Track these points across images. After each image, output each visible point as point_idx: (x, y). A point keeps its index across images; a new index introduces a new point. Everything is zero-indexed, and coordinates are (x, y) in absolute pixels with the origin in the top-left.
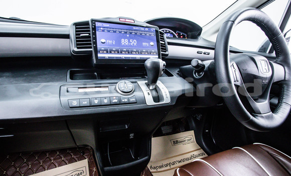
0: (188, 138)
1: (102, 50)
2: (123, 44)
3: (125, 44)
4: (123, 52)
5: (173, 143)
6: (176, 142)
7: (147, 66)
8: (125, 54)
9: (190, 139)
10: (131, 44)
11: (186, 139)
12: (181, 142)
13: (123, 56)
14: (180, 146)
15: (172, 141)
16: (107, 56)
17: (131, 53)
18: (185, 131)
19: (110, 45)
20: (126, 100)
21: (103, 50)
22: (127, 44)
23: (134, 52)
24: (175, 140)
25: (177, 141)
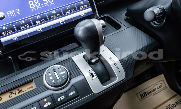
0: (158, 86)
1: (4, 31)
2: (33, 8)
3: (36, 7)
4: (38, 22)
5: (140, 97)
6: (144, 95)
7: (78, 37)
8: (42, 23)
9: (161, 86)
10: (46, 4)
11: (156, 87)
12: (150, 93)
13: (39, 28)
14: (151, 97)
15: (139, 95)
16: (15, 36)
17: (50, 18)
18: (153, 77)
19: (15, 18)
20: (63, 98)
21: (6, 30)
22: (38, 7)
23: (54, 14)
24: (142, 93)
25: (145, 93)
